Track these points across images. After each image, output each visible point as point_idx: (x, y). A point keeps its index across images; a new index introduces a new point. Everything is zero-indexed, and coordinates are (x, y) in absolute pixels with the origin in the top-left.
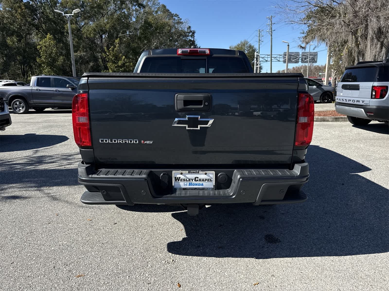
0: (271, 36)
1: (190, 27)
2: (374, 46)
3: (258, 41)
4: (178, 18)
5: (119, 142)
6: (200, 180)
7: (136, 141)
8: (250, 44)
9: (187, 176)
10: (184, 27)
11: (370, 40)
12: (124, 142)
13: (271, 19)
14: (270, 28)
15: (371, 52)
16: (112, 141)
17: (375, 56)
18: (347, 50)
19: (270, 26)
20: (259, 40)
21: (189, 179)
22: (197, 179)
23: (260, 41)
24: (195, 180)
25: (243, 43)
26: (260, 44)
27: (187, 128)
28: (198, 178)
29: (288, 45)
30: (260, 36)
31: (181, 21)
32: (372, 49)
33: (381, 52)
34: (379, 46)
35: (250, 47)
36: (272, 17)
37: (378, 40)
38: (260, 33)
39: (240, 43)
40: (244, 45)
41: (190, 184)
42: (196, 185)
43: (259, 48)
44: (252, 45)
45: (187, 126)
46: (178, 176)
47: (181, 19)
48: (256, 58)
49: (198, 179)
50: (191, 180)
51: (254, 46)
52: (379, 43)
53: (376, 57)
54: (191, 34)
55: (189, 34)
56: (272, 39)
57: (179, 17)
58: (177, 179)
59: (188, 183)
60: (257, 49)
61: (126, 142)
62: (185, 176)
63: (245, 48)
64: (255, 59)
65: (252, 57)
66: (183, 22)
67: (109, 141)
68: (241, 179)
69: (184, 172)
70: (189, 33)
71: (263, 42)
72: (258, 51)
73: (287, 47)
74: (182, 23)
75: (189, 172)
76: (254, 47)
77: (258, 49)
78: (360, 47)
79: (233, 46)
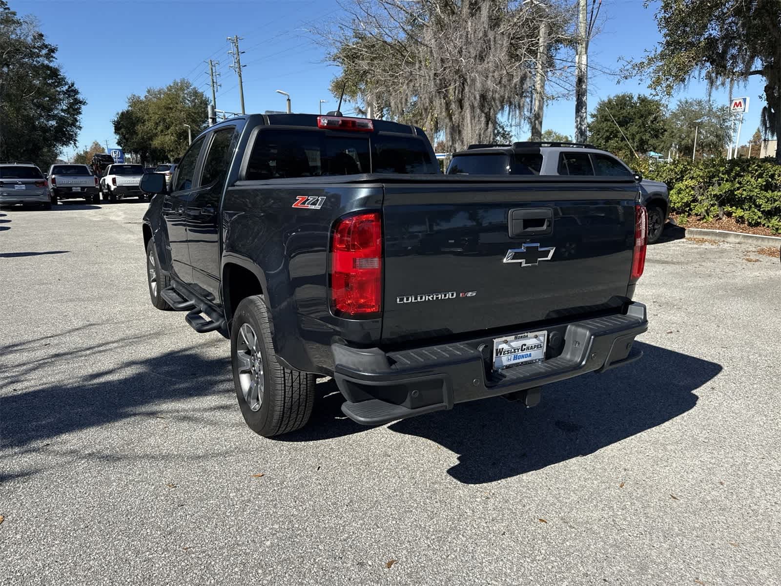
0: (240, 76)
1: (41, 35)
2: (477, 119)
3: (211, 83)
4: (5, 9)
5: (427, 299)
6: (528, 348)
7: (452, 295)
8: (195, 88)
9: (512, 344)
10: (24, 33)
11: (469, 108)
12: (435, 299)
13: (236, 41)
14: (236, 61)
15: (472, 129)
16: (416, 299)
17: (480, 135)
18: (432, 123)
19: (236, 56)
20: (213, 82)
21: (514, 350)
22: (524, 347)
23: (215, 85)
24: (522, 350)
25: (179, 84)
26: (215, 91)
27: (524, 265)
28: (525, 345)
29: (289, 100)
30: (214, 74)
31: (15, 18)
32: (474, 124)
33: (487, 129)
34: (483, 119)
35: (196, 93)
36: (237, 38)
37: (482, 111)
38: (213, 68)
39: (172, 85)
40: (182, 89)
41: (515, 358)
42: (523, 357)
43: (215, 99)
44: (200, 91)
45: (523, 261)
46: (500, 347)
47: (14, 14)
48: (211, 118)
49: (526, 347)
50: (517, 350)
51: (204, 94)
52: (483, 115)
53: (482, 137)
54: (44, 52)
55: (40, 51)
56: (242, 82)
57: (8, 9)
58: (500, 352)
59: (513, 356)
60: (211, 101)
61: (437, 298)
62: (510, 345)
63: (186, 95)
64: (210, 120)
65: (203, 115)
66: (21, 21)
67: (412, 299)
68: (592, 337)
69: (508, 338)
70: (41, 48)
71: (220, 86)
72: (213, 103)
73: (288, 102)
74: (18, 23)
75: (516, 338)
76: (205, 96)
77: (213, 99)
78: (453, 119)
79: (156, 90)
